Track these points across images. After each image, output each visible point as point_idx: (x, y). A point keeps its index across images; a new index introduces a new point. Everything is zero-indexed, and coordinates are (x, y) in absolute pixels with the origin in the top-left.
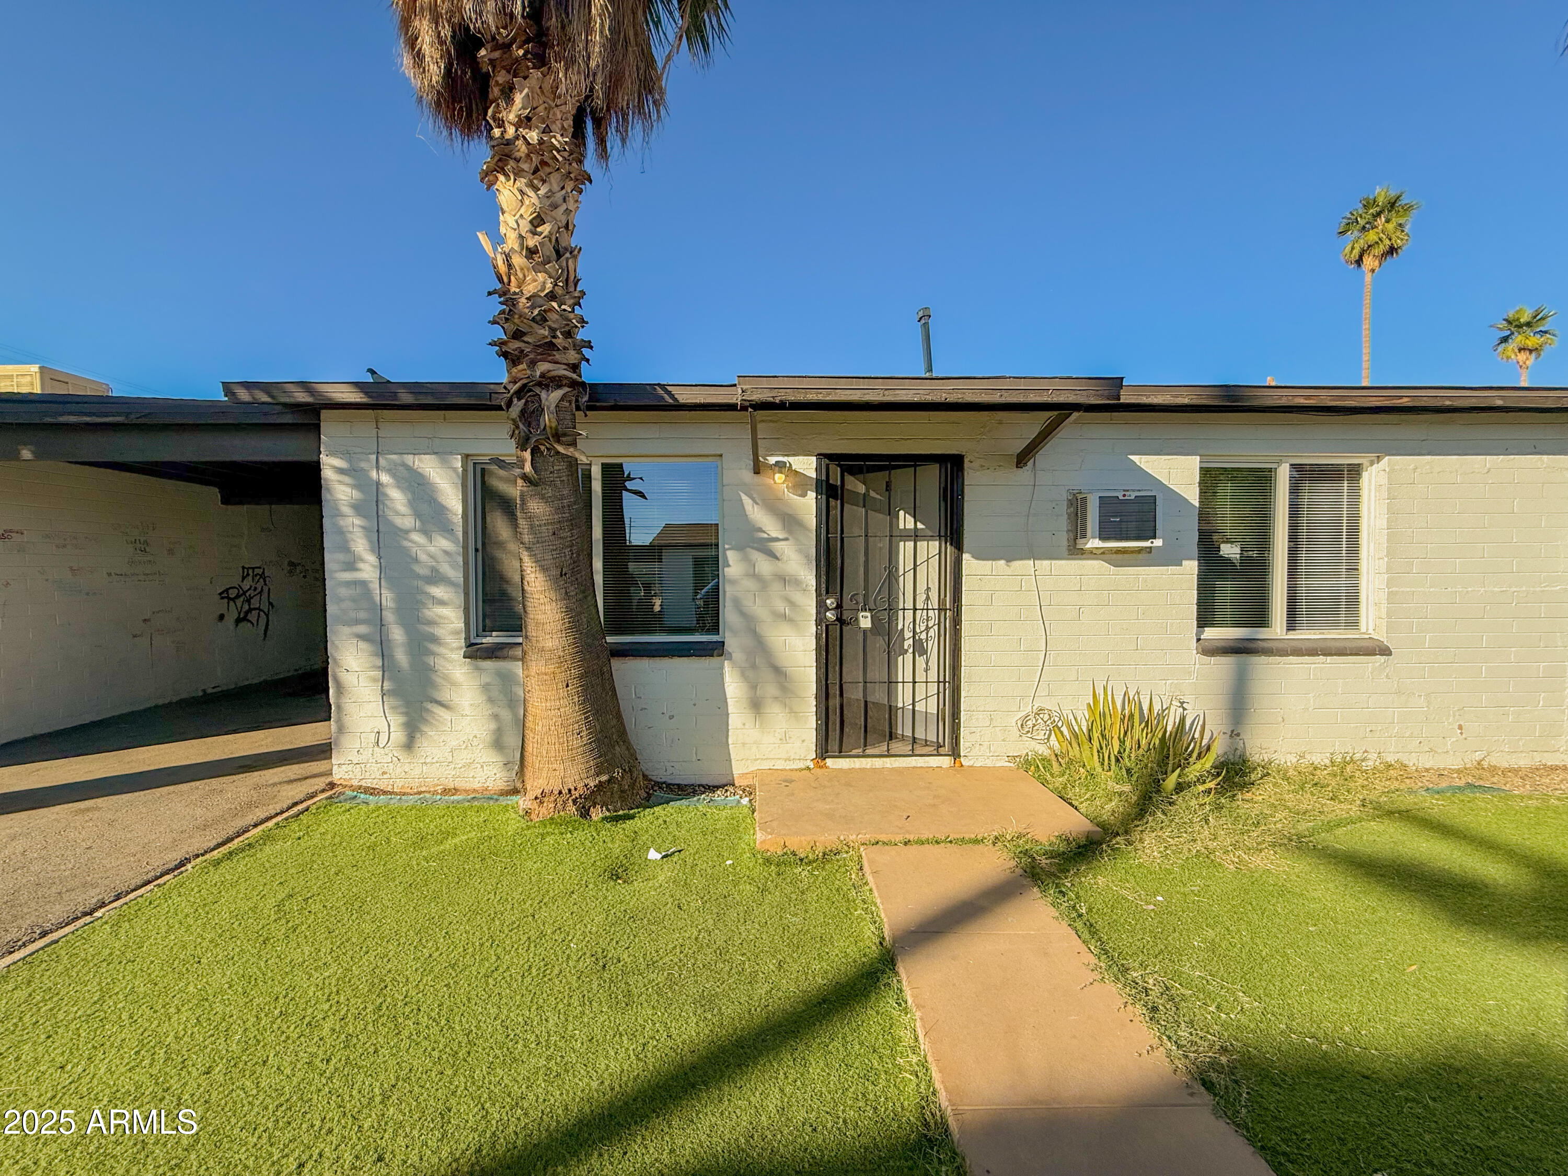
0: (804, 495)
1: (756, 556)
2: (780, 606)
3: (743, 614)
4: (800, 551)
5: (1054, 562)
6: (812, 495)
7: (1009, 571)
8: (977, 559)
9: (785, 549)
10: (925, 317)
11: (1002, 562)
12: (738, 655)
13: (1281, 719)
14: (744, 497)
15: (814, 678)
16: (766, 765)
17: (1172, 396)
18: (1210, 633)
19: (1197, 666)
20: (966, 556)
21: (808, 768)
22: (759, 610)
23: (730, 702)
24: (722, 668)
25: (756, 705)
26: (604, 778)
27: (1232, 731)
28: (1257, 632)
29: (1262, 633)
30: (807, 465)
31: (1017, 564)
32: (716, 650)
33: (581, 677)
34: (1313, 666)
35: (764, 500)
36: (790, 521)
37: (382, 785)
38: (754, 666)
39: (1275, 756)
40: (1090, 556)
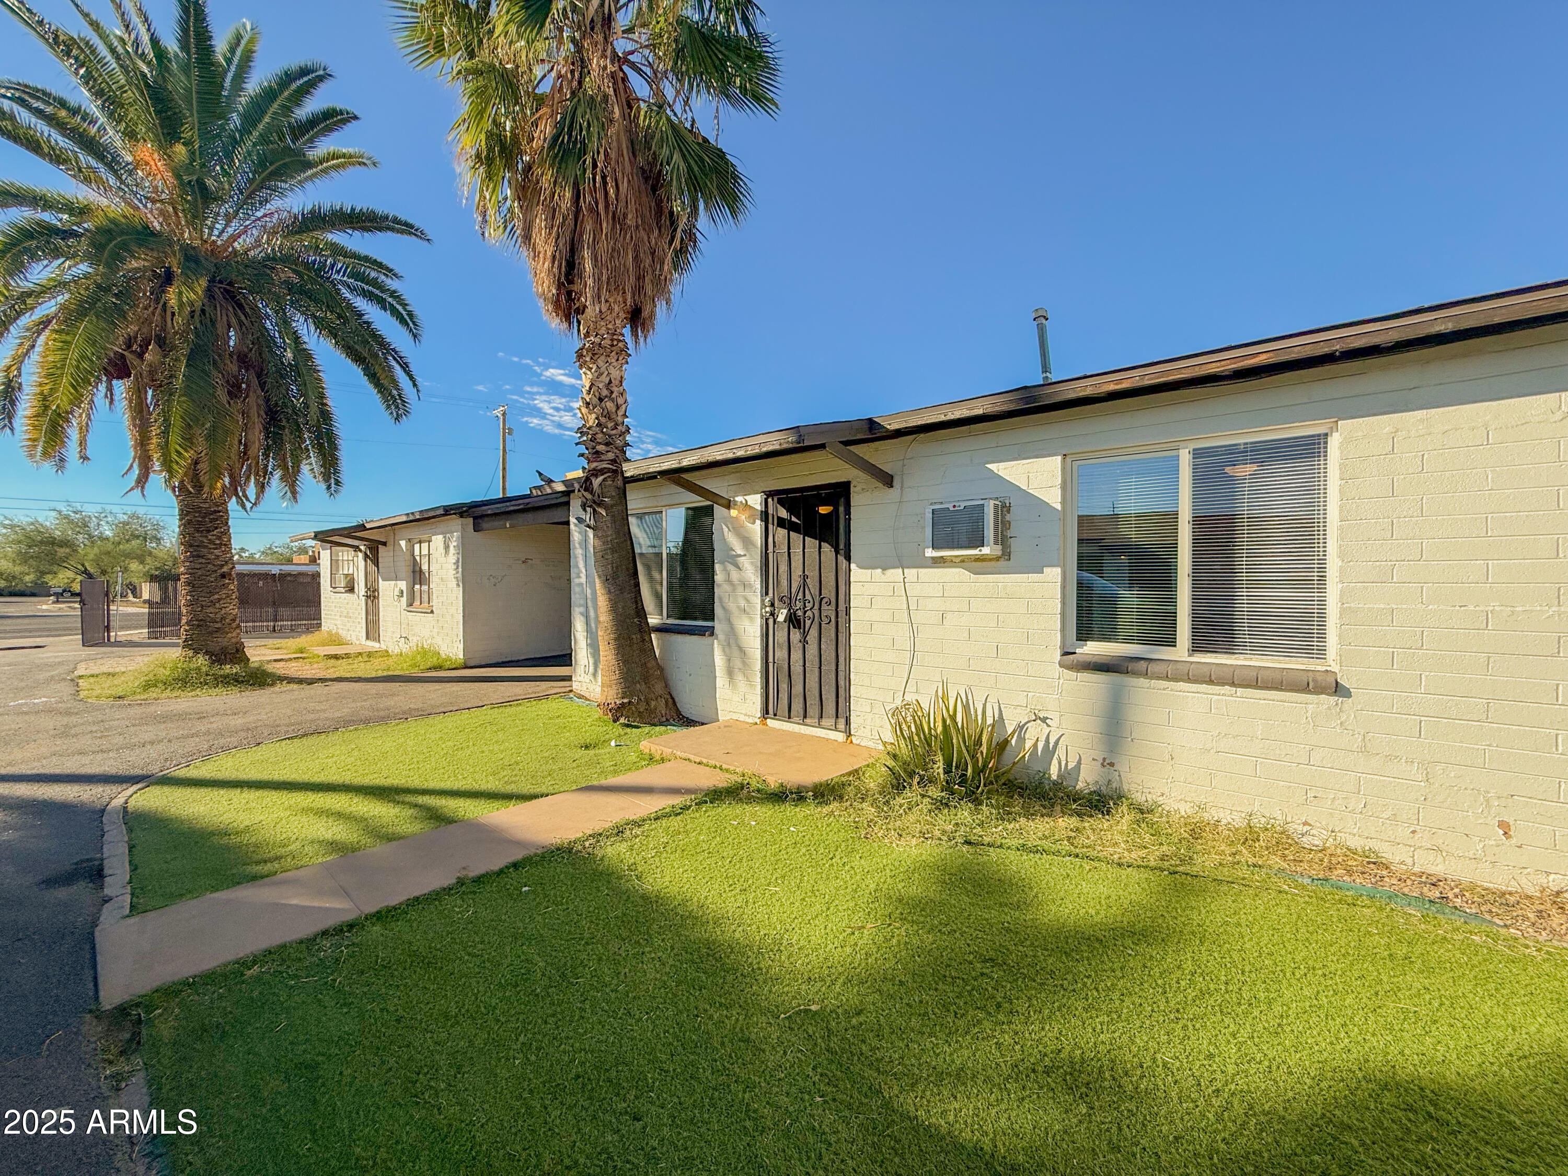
0: (754, 523)
1: (730, 567)
2: (742, 603)
3: (724, 608)
4: (752, 563)
5: (920, 570)
6: (758, 522)
7: (884, 578)
8: (861, 568)
9: (745, 562)
10: (1041, 318)
11: (879, 570)
12: (721, 636)
13: (1167, 757)
14: (724, 527)
15: (759, 658)
16: (735, 717)
17: (968, 409)
18: (1094, 649)
19: (1061, 681)
20: (853, 566)
21: (756, 724)
22: (731, 606)
23: (717, 668)
24: (713, 645)
25: (730, 673)
26: (625, 701)
27: (1104, 759)
28: (1151, 652)
29: (1164, 653)
30: (756, 501)
31: (890, 572)
32: (711, 631)
33: (616, 639)
34: (1216, 697)
35: (733, 528)
36: (747, 542)
37: (587, 695)
38: (729, 645)
39: (1161, 800)
40: (951, 564)
